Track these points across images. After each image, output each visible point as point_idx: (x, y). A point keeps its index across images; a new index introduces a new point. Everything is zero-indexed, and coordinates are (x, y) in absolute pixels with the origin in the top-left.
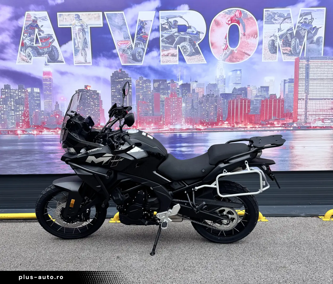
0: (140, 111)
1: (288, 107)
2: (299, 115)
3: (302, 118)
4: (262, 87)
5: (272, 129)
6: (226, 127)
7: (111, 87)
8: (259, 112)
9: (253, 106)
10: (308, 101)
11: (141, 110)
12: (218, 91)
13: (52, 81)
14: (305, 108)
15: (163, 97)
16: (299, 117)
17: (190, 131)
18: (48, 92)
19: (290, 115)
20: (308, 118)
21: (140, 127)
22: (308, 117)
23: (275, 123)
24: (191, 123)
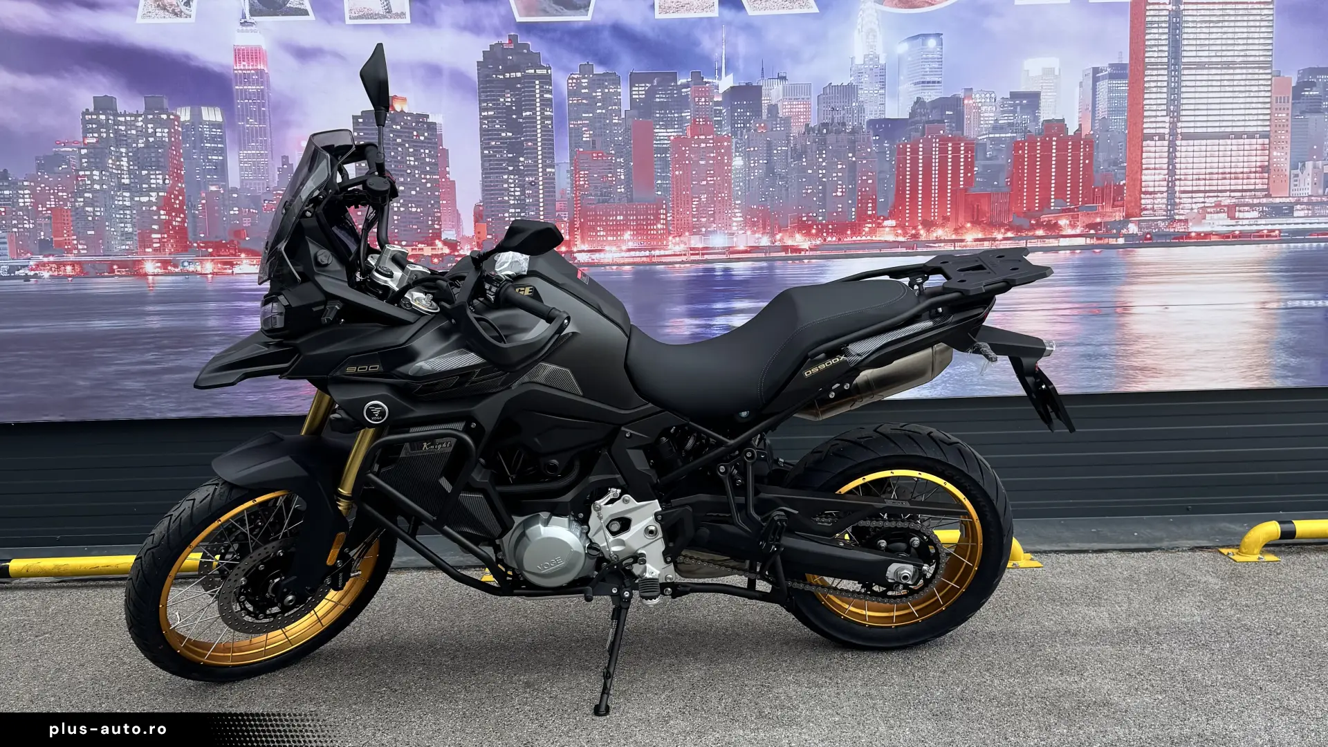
0: (583, 185)
1: (1106, 165)
2: (1146, 193)
3: (1156, 202)
4: (1014, 95)
5: (1053, 243)
6: (891, 238)
7: (481, 102)
8: (1004, 184)
9: (983, 163)
10: (1178, 143)
11: (584, 180)
12: (861, 109)
13: (268, 81)
14: (1168, 168)
15: (664, 135)
16: (1149, 201)
17: (762, 255)
18: (252, 123)
19: (1114, 195)
20: (1180, 203)
21: (583, 242)
22: (1180, 198)
23: (1063, 222)
24: (764, 228)
